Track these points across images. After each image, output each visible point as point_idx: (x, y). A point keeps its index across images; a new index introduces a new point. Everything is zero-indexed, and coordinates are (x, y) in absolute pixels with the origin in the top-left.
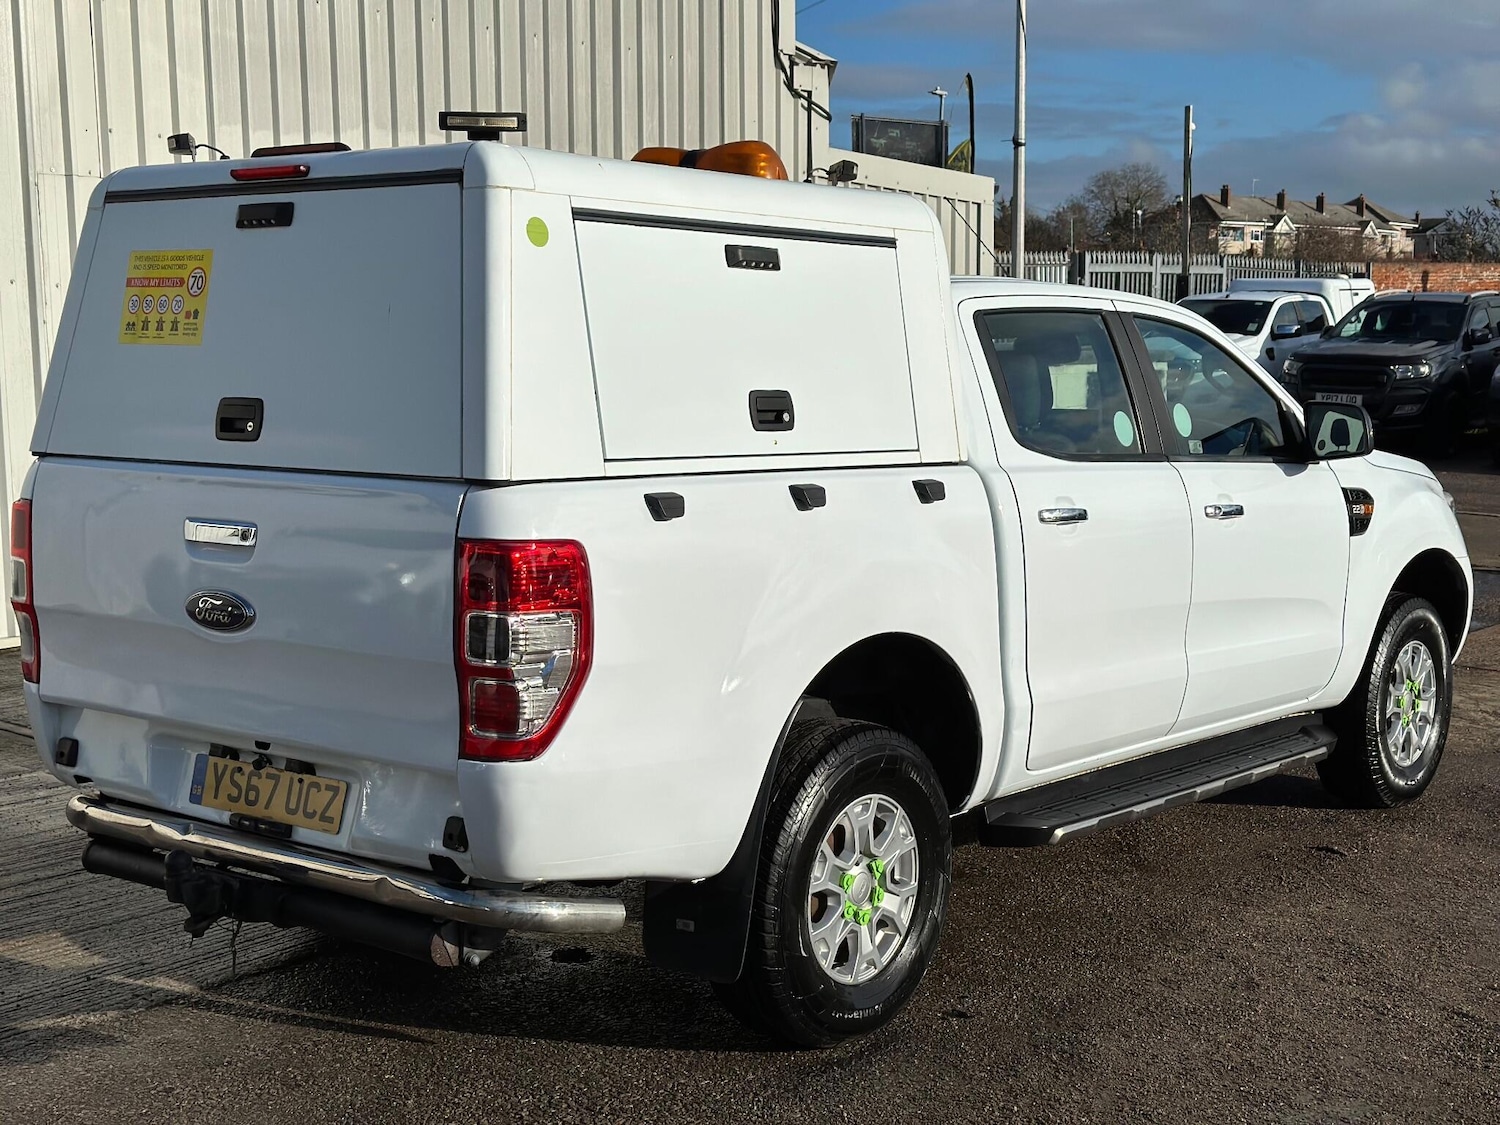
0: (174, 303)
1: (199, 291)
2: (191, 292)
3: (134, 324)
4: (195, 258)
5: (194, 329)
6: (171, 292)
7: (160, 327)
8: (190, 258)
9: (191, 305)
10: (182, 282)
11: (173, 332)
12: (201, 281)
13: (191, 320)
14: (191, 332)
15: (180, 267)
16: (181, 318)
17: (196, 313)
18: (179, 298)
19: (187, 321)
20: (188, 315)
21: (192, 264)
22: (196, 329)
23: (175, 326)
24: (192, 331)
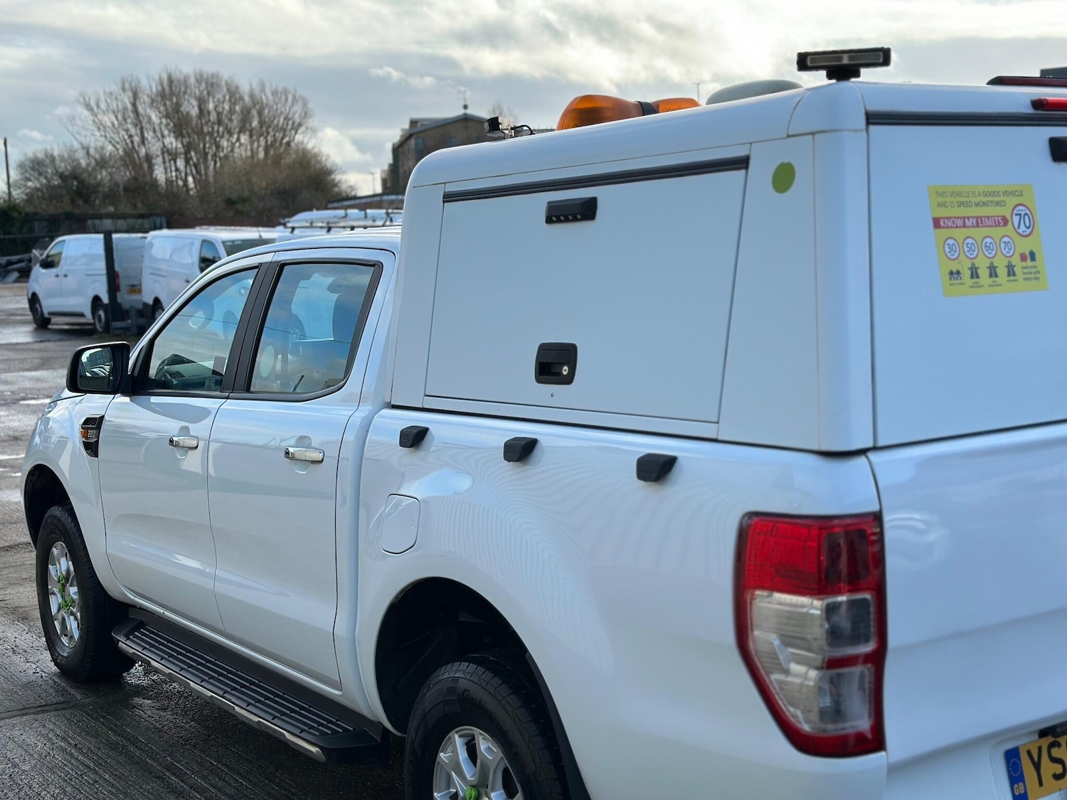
0: (1003, 245)
1: (1029, 231)
2: (1020, 231)
3: (958, 273)
4: (1012, 193)
5: (1035, 273)
6: (997, 232)
7: (993, 272)
8: (1005, 193)
9: (1025, 246)
10: (1005, 221)
11: (1012, 278)
12: (1028, 218)
13: (1029, 263)
14: (1032, 276)
15: (998, 204)
16: (1016, 260)
17: (1033, 256)
18: (1006, 239)
19: (1024, 264)
20: (1023, 258)
21: (1012, 202)
22: (1039, 272)
23: (1011, 271)
24: (1034, 276)
